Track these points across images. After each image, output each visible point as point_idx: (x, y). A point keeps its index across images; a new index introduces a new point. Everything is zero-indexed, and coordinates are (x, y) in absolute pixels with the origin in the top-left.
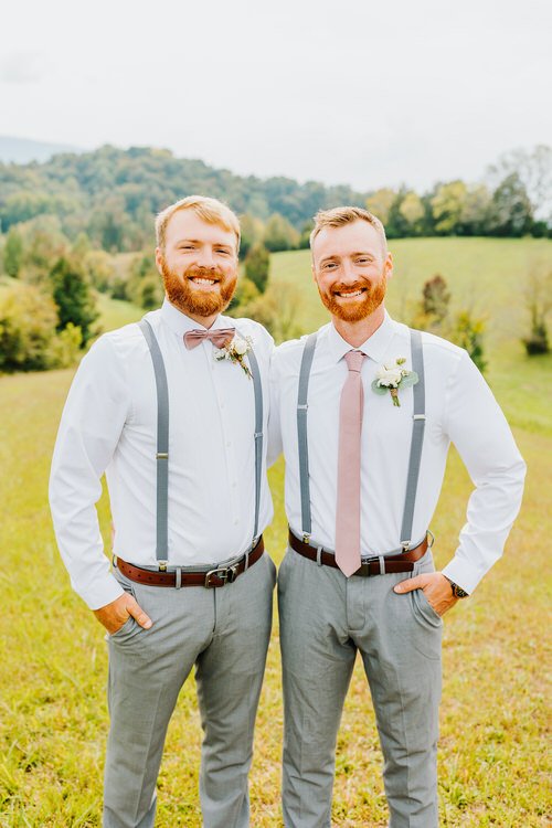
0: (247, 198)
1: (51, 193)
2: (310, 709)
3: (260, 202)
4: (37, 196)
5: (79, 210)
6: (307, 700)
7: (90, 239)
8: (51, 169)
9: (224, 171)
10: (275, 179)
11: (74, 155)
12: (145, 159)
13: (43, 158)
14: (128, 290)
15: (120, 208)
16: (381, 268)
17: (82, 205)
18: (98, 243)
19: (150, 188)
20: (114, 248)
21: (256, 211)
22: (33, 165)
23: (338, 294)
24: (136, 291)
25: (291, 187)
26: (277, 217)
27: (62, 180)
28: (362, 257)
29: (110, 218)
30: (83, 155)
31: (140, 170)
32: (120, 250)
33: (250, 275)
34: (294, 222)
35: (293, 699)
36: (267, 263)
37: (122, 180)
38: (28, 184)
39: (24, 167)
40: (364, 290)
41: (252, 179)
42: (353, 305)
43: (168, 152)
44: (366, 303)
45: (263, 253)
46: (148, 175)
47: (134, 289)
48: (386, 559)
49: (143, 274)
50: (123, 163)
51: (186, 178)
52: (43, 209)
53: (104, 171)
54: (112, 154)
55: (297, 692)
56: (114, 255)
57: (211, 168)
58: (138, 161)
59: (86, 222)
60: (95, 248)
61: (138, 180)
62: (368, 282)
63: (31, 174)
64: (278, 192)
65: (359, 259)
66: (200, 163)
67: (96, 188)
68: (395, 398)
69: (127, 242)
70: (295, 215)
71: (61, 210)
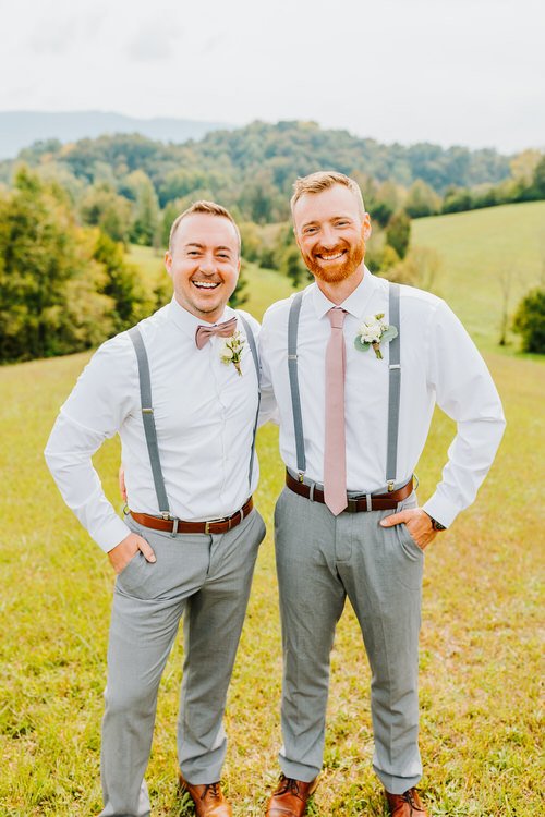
0: (390, 165)
1: (206, 169)
2: (304, 630)
3: (404, 169)
4: (192, 173)
5: (231, 185)
6: (302, 623)
7: (241, 211)
8: (206, 147)
9: (369, 140)
10: (419, 145)
11: (226, 132)
12: (293, 133)
13: (198, 136)
14: (275, 259)
15: (269, 181)
16: (359, 230)
17: (234, 180)
18: (248, 216)
19: (297, 160)
20: (263, 220)
21: (400, 179)
22: (189, 144)
23: (320, 256)
24: (282, 260)
25: (435, 152)
26: (420, 183)
27: (215, 157)
28: (341, 221)
29: (260, 191)
30: (235, 132)
31: (288, 143)
32: (269, 221)
33: (390, 241)
34: (437, 187)
35: (289, 621)
36: (408, 229)
37: (270, 154)
38: (185, 162)
39: (181, 146)
40: (344, 251)
41: (396, 146)
42: (334, 267)
43: (314, 124)
44: (347, 264)
45: (404, 219)
46: (295, 148)
47: (281, 257)
48: (373, 497)
49: (289, 243)
50: (271, 138)
51: (331, 149)
52: (198, 185)
53: (254, 146)
54: (261, 129)
55: (293, 616)
56: (263, 226)
57: (356, 138)
58: (285, 135)
59: (238, 195)
60: (246, 220)
61: (286, 153)
62: (347, 244)
63: (187, 152)
64: (421, 158)
65: (338, 222)
66: (345, 133)
67: (247, 162)
68: (378, 352)
69: (275, 214)
70: (439, 181)
71: (215, 186)
